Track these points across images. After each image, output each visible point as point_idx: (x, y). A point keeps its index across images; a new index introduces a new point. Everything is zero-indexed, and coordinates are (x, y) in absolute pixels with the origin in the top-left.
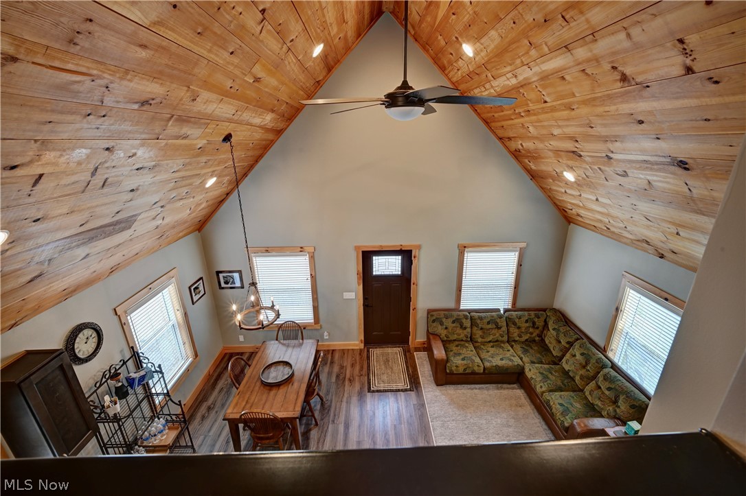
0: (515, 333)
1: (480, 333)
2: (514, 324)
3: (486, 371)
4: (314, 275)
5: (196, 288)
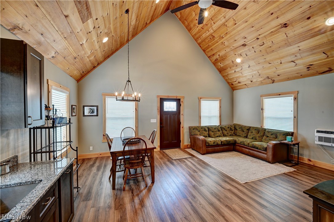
0: (225, 133)
1: (212, 133)
2: (224, 129)
3: (222, 143)
4: (137, 109)
5: (74, 108)
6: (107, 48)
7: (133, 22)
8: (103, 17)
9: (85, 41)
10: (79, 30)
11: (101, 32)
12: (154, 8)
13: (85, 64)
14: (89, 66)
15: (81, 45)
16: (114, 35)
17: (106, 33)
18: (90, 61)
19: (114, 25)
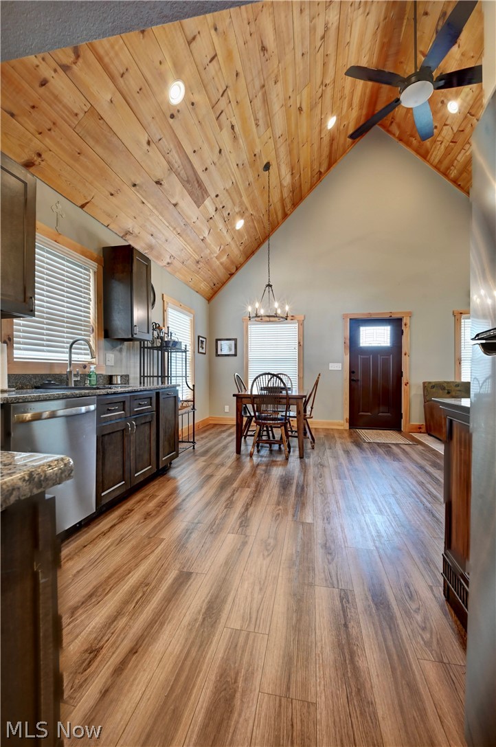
4: (302, 344)
5: (202, 342)
6: (246, 237)
7: (287, 180)
8: (227, 190)
9: (207, 233)
10: (195, 220)
11: (229, 214)
12: (326, 140)
13: (215, 270)
14: (222, 273)
15: (202, 240)
16: (254, 214)
17: (237, 213)
18: (222, 264)
19: (248, 196)
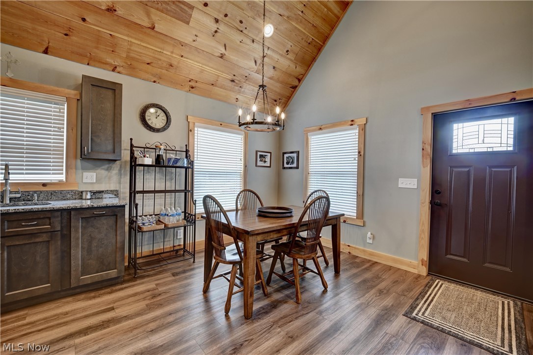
4: (362, 153)
6: (290, 43)
11: (241, 22)
16: (286, 14)
17: (254, 19)
